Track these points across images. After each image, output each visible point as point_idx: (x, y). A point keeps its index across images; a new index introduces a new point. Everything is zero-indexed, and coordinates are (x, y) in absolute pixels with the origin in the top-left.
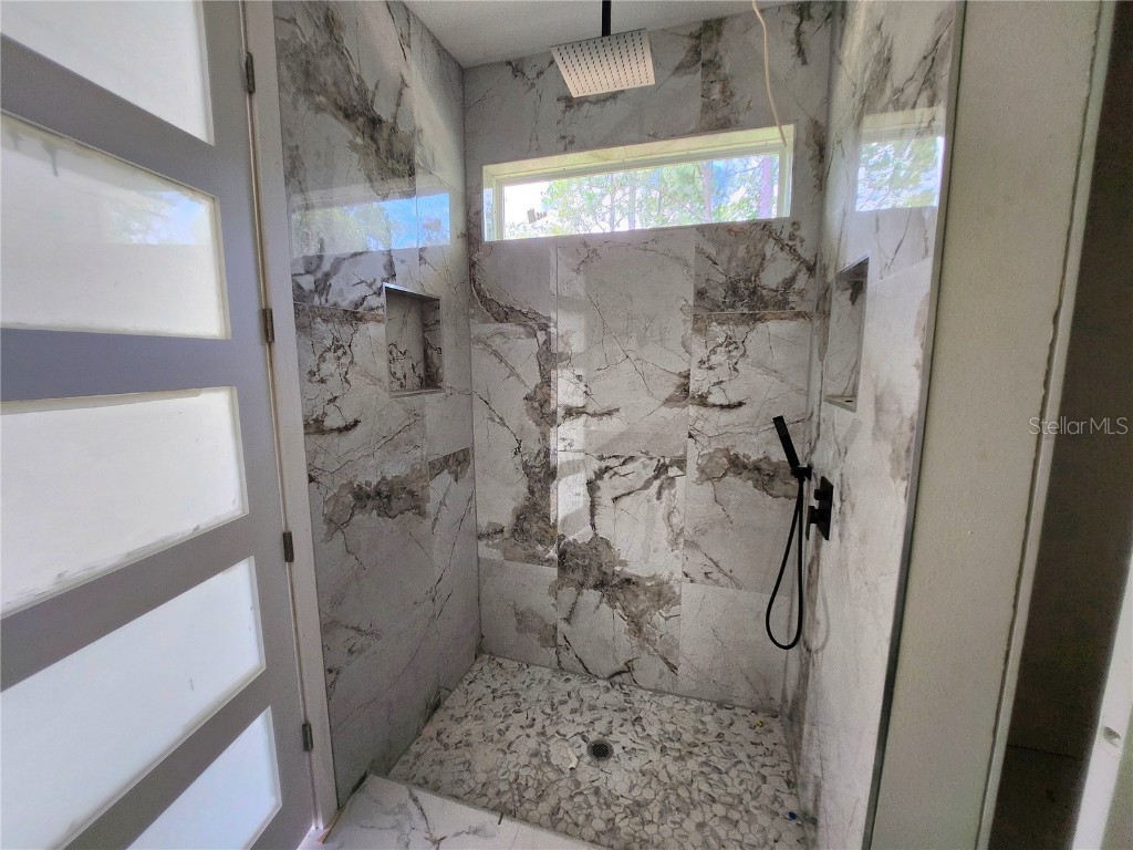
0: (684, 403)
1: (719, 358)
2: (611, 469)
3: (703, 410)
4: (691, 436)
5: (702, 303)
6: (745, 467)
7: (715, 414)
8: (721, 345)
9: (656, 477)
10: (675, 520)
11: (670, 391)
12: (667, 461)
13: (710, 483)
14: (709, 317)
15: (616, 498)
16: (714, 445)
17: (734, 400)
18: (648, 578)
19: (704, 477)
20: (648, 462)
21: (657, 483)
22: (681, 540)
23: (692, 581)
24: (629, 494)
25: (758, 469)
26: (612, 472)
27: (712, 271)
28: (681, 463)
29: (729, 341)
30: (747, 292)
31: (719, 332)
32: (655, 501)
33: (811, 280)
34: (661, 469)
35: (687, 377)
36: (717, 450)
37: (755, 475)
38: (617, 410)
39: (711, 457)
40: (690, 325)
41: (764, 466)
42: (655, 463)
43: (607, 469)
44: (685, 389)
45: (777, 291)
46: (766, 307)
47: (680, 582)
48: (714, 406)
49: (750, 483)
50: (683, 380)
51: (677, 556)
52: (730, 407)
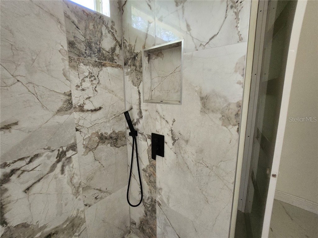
0: (69, 111)
1: (87, 84)
2: (18, 169)
3: (82, 114)
4: (77, 130)
5: (72, 50)
6: (106, 138)
7: (89, 115)
8: (87, 77)
9: (58, 161)
10: (75, 180)
11: (60, 104)
12: (65, 149)
13: (91, 152)
14: (78, 59)
15: (28, 189)
16: (91, 132)
17: (97, 107)
18: (63, 224)
19: (88, 150)
20: (50, 154)
21: (59, 165)
22: (81, 189)
23: (89, 206)
24: (39, 181)
25: (111, 138)
26: (19, 172)
27: (77, 32)
28: (73, 147)
29: (91, 75)
30: (96, 50)
31: (85, 69)
32: (60, 176)
33: (121, 51)
34: (61, 155)
35: (70, 95)
36: (93, 134)
37: (111, 141)
38: (16, 124)
39: (90, 138)
40: (67, 63)
41: (113, 135)
42: (56, 153)
43: (13, 172)
44: (69, 102)
45: (109, 52)
46: (105, 60)
47: (83, 211)
48: (88, 111)
49: (109, 145)
50: (67, 98)
51: (80, 199)
52: (95, 110)
